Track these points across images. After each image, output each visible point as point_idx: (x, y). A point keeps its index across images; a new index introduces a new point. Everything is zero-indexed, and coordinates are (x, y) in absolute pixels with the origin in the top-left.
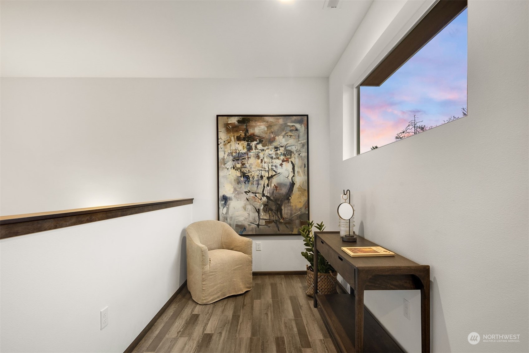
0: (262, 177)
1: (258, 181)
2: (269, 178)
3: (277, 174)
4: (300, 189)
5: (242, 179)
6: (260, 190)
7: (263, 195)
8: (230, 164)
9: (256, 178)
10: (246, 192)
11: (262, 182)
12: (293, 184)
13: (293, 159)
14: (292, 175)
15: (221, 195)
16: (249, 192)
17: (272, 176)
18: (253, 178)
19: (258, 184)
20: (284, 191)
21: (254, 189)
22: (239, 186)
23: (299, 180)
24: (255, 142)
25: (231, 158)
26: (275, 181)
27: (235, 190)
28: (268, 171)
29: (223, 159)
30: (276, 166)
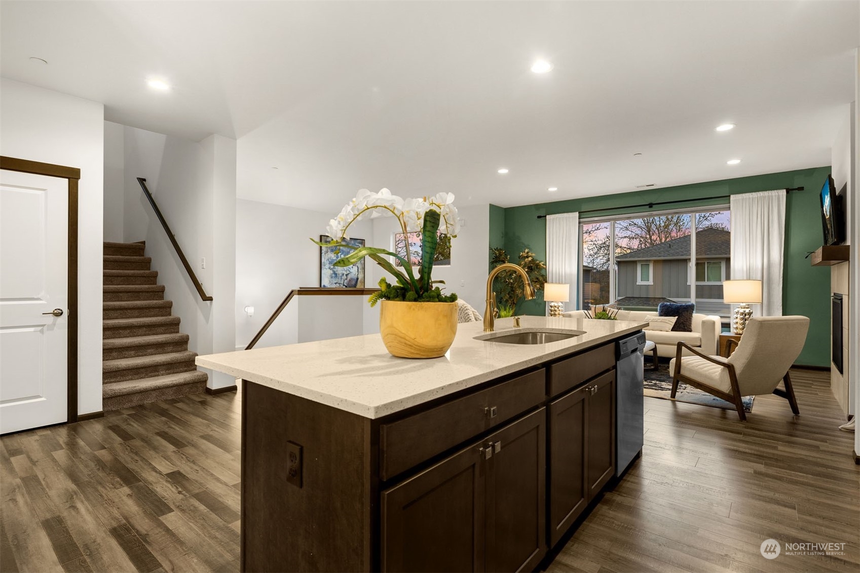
0: (343, 274)
1: (341, 276)
2: (347, 275)
3: (350, 273)
4: (361, 281)
5: (333, 275)
6: (342, 283)
7: (344, 285)
8: (327, 266)
9: (340, 275)
10: (335, 283)
11: (343, 277)
12: (358, 279)
13: (357, 265)
14: (357, 273)
15: (322, 285)
16: (337, 283)
17: (348, 274)
18: (339, 275)
19: (341, 279)
20: (353, 283)
21: (339, 282)
22: (332, 279)
23: (360, 276)
24: (340, 253)
25: (328, 262)
26: (349, 277)
27: (330, 282)
28: (346, 271)
29: (324, 262)
30: (350, 268)
